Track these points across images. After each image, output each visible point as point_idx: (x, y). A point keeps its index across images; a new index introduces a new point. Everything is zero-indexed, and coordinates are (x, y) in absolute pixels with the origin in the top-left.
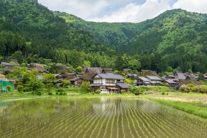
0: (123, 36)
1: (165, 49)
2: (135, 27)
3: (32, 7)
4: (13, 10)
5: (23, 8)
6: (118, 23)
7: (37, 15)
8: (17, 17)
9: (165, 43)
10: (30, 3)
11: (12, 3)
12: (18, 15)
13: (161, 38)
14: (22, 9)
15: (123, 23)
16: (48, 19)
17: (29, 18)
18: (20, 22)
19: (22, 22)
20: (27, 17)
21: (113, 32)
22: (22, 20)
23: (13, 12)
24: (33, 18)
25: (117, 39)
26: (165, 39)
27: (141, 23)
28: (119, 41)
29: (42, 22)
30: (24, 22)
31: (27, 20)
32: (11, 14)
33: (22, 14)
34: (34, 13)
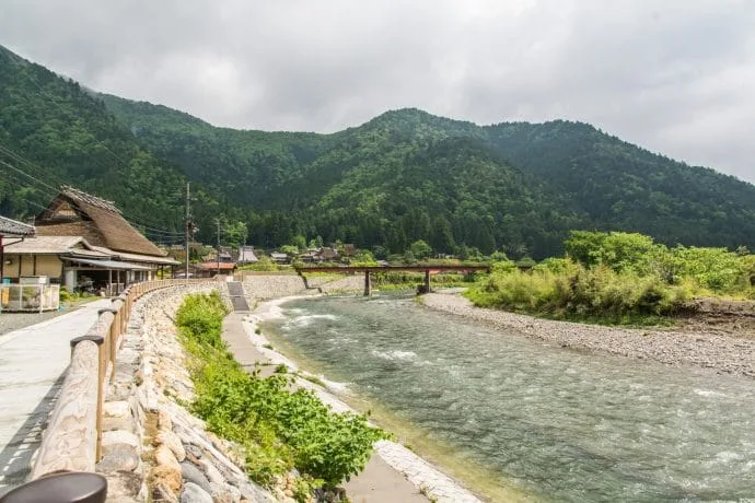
0: (291, 162)
2: (320, 144)
3: (61, 102)
4: (14, 108)
5: (40, 105)
7: (70, 122)
8: (23, 126)
10: (58, 94)
11: (15, 92)
12: (25, 122)
14: (35, 107)
16: (94, 133)
17: (50, 128)
18: (28, 137)
19: (32, 137)
20: (47, 127)
22: (33, 132)
23: (14, 114)
24: (60, 128)
28: (279, 175)
29: (78, 139)
30: (37, 138)
31: (46, 132)
32: (9, 117)
33: (34, 118)
34: (64, 117)
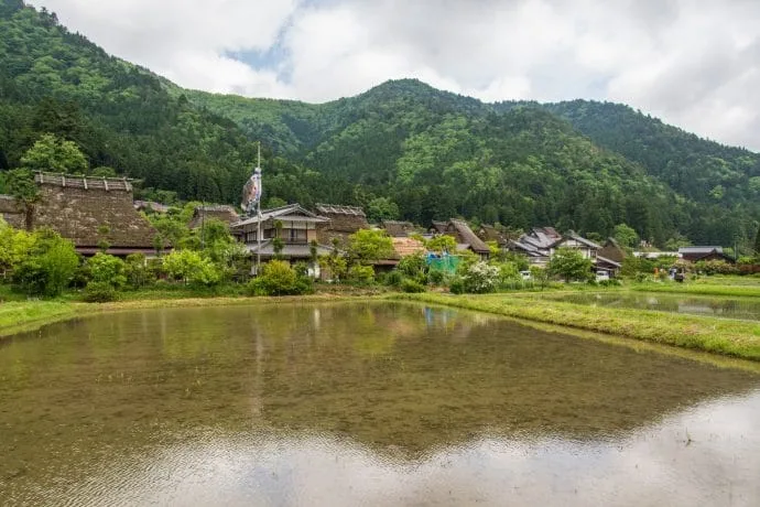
0: (288, 134)
1: (416, 174)
2: (313, 114)
3: (46, 35)
5: (20, 36)
6: (270, 101)
7: (69, 61)
8: (8, 62)
9: (412, 159)
12: (7, 55)
13: (399, 148)
15: (281, 102)
16: (110, 77)
17: (45, 67)
18: (21, 77)
19: (25, 77)
21: (262, 124)
24: (59, 68)
25: (275, 143)
26: (409, 150)
27: (329, 104)
28: (280, 147)
29: (92, 84)
30: (34, 79)
31: (42, 72)
33: (19, 53)
